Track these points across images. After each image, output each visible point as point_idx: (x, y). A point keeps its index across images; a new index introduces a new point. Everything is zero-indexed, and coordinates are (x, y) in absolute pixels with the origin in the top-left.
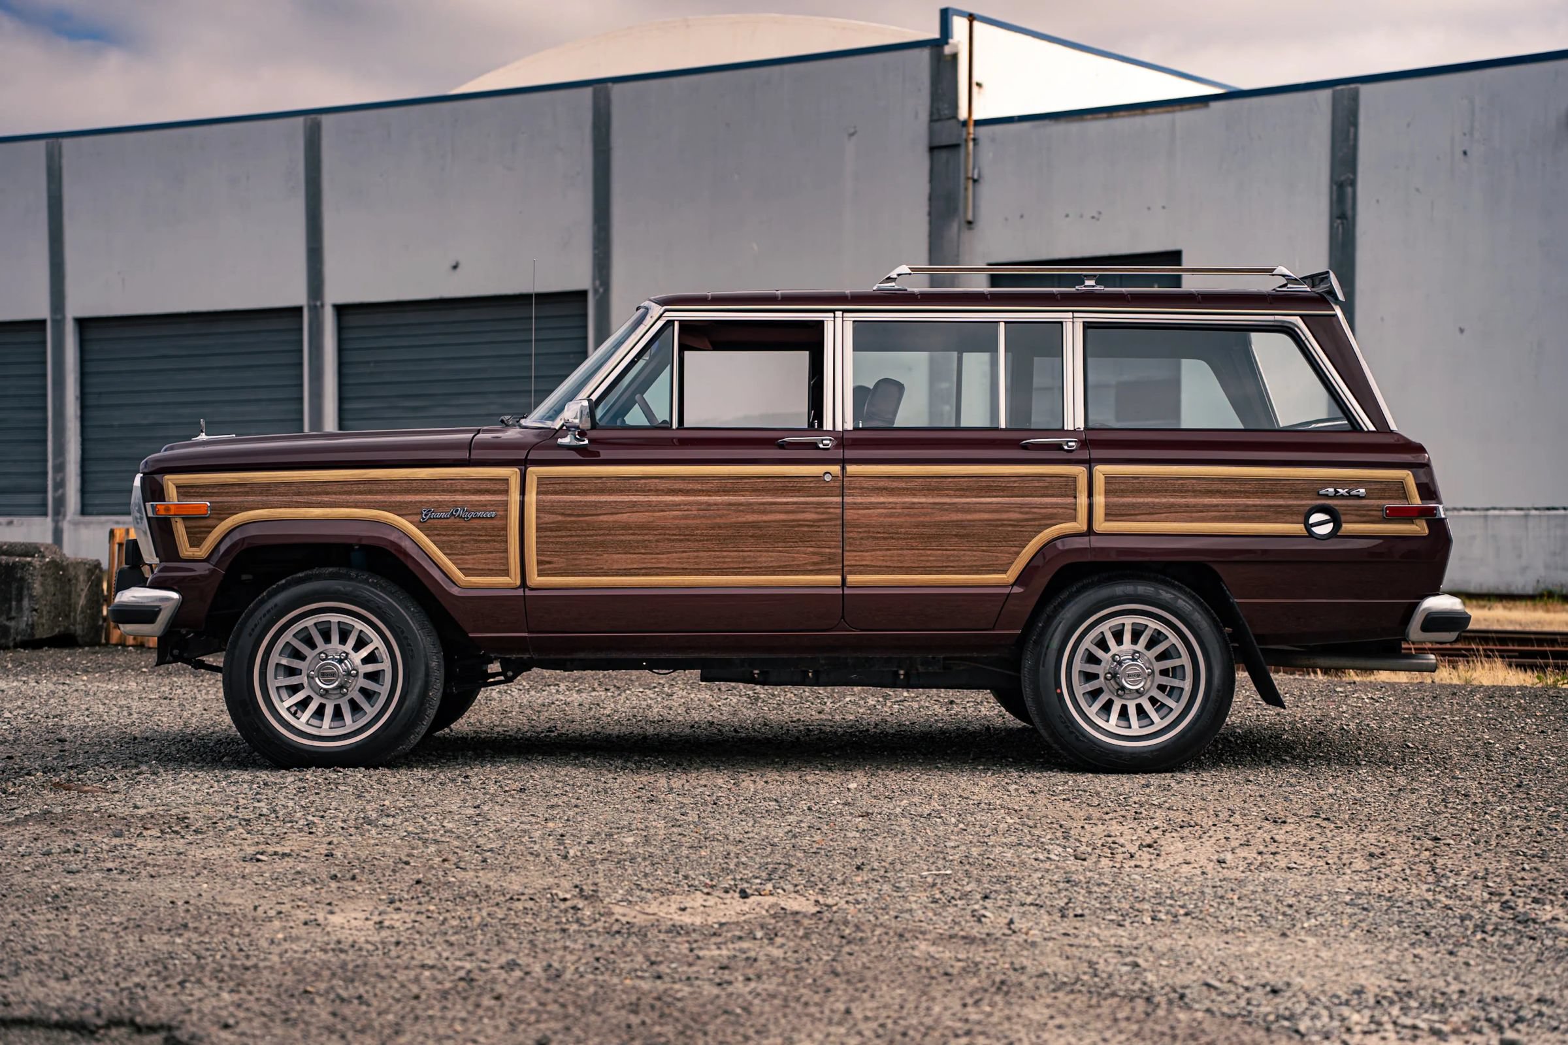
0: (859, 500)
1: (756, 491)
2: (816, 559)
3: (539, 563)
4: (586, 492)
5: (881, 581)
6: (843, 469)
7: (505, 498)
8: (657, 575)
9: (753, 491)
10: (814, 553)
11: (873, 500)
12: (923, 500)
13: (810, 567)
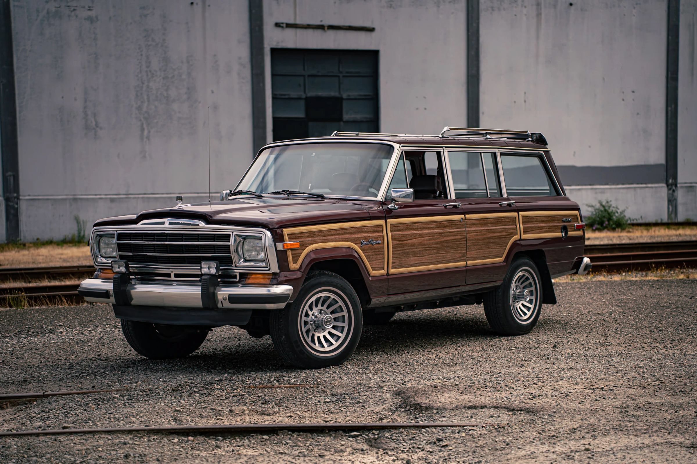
0: (469, 229)
1: (445, 227)
2: (460, 255)
3: (392, 263)
4: (403, 230)
6: (465, 216)
7: (382, 234)
8: (422, 266)
11: (473, 229)
12: (484, 228)
13: (459, 259)
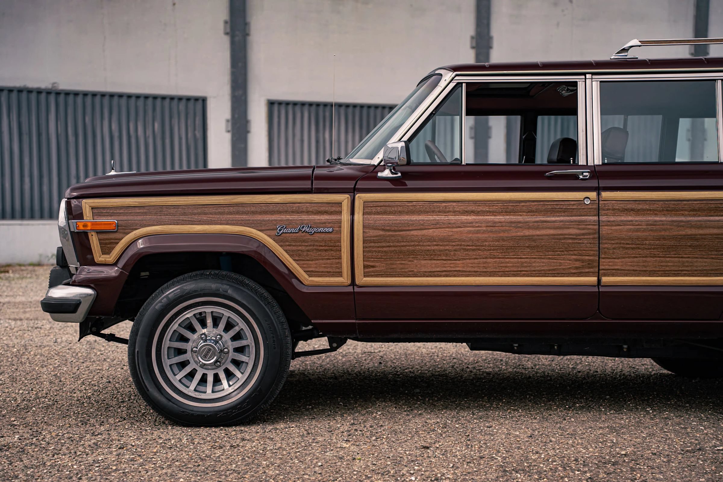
0: (612, 219)
1: (531, 212)
2: (578, 264)
3: (365, 267)
4: (400, 213)
5: (628, 281)
6: (599, 194)
7: (339, 218)
8: (455, 276)
9: (529, 212)
10: (576, 260)
11: (623, 218)
12: (664, 219)
13: (574, 271)
